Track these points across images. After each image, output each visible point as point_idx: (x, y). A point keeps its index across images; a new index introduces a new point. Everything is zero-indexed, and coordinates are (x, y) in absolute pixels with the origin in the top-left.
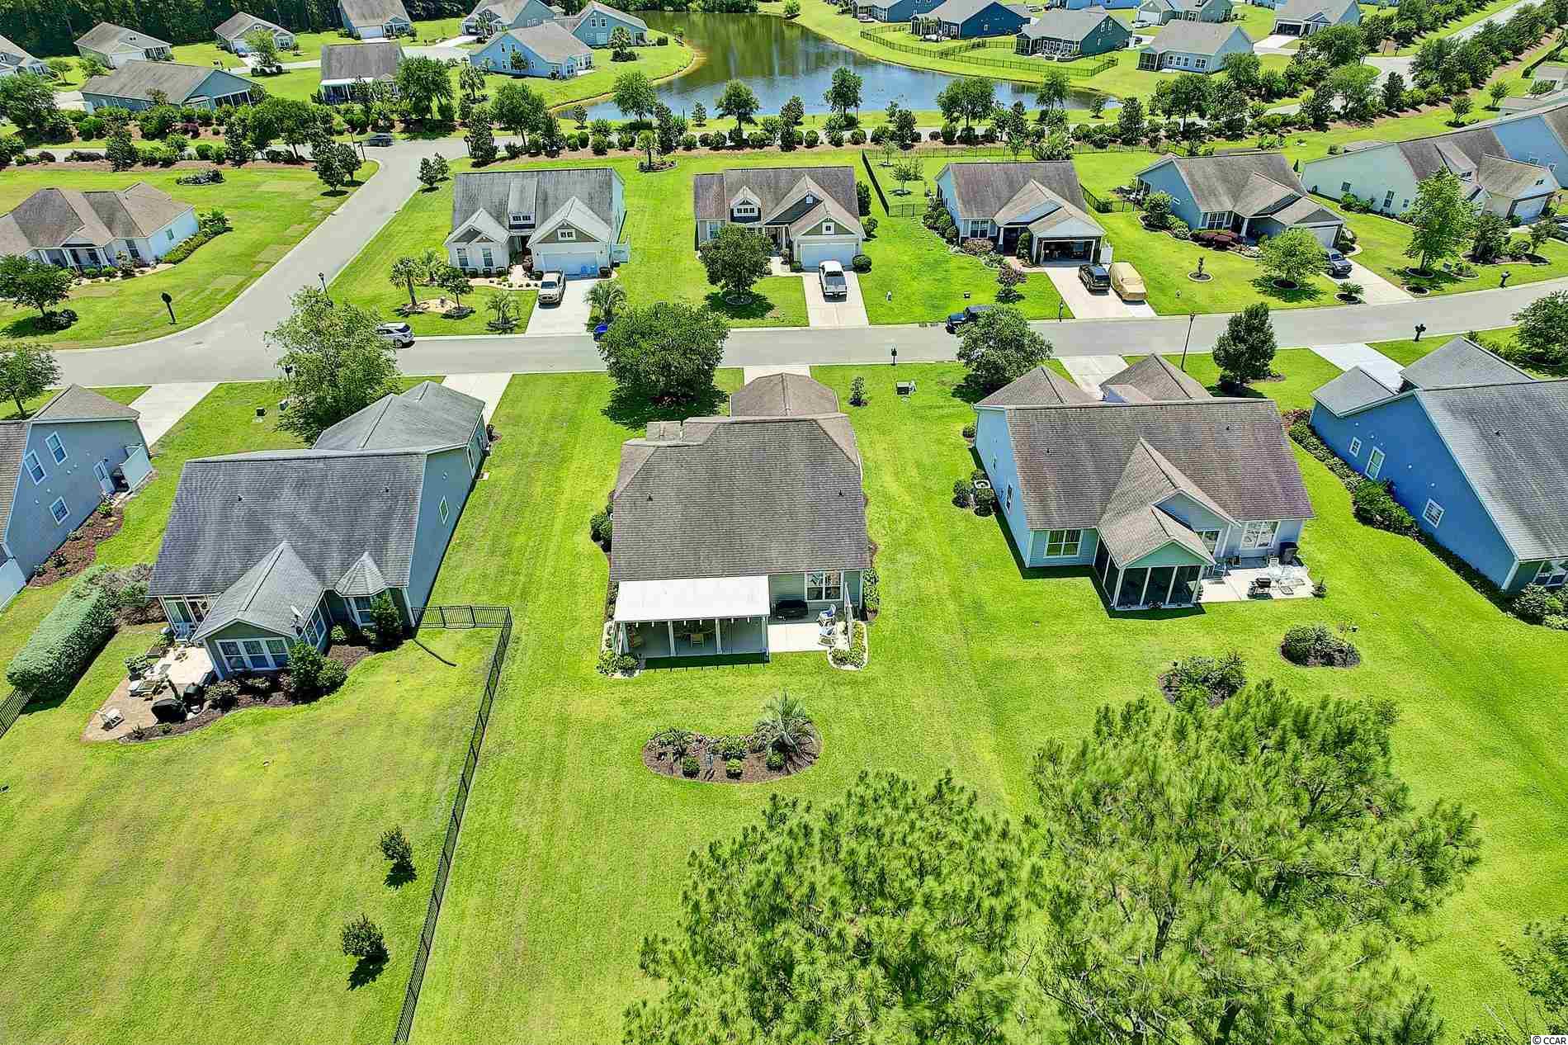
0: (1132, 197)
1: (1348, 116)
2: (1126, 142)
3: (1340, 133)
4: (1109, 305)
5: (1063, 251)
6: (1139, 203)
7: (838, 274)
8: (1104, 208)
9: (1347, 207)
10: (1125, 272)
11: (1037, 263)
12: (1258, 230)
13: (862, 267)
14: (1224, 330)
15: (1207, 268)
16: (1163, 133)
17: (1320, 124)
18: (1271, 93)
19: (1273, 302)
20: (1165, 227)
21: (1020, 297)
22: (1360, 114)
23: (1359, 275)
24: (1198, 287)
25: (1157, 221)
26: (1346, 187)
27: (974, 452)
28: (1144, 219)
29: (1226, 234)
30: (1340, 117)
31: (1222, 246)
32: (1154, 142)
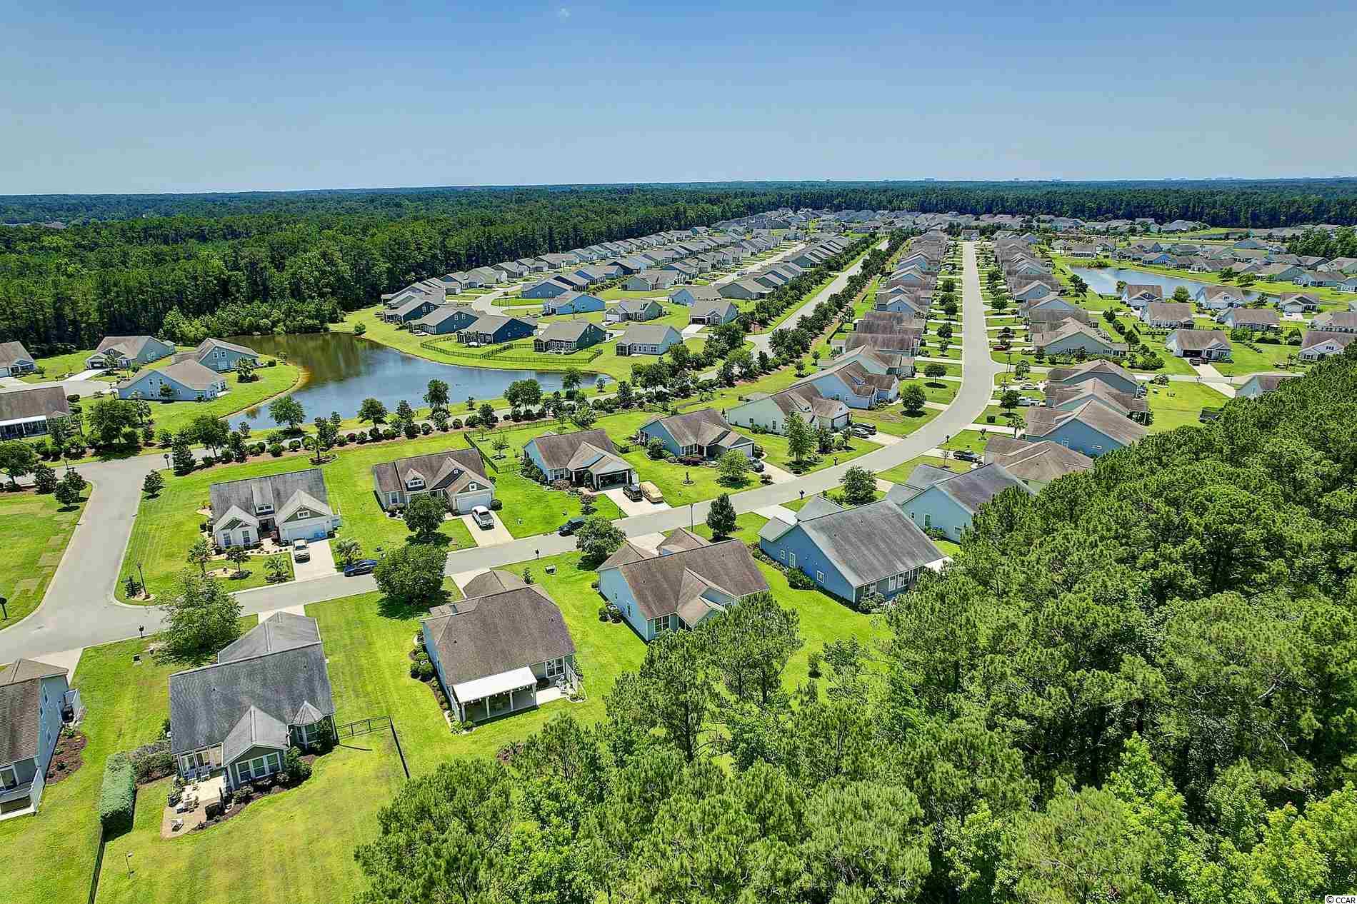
0: (639, 441)
1: (743, 376)
2: (624, 407)
3: (742, 387)
4: (644, 506)
5: (612, 480)
6: (644, 445)
7: (487, 513)
8: (625, 450)
9: (755, 432)
10: (648, 486)
11: (598, 490)
12: (713, 452)
13: (496, 507)
14: (709, 509)
15: (692, 477)
16: (645, 400)
17: (730, 383)
18: (699, 366)
19: (729, 490)
20: (661, 457)
21: (595, 510)
22: (750, 376)
23: (769, 469)
24: (688, 488)
25: (656, 454)
26: (751, 420)
27: (601, 594)
28: (649, 453)
29: (697, 457)
30: (740, 378)
31: (695, 464)
32: (641, 405)
